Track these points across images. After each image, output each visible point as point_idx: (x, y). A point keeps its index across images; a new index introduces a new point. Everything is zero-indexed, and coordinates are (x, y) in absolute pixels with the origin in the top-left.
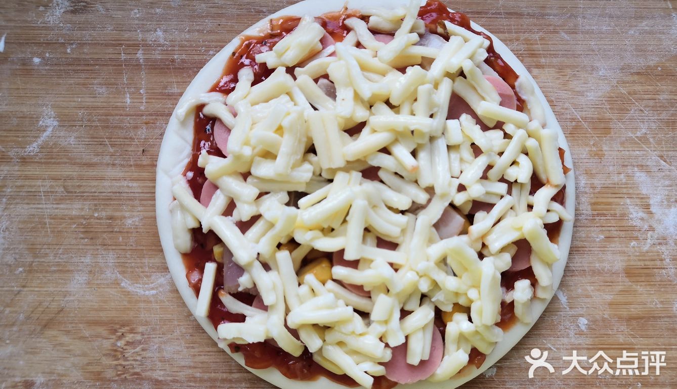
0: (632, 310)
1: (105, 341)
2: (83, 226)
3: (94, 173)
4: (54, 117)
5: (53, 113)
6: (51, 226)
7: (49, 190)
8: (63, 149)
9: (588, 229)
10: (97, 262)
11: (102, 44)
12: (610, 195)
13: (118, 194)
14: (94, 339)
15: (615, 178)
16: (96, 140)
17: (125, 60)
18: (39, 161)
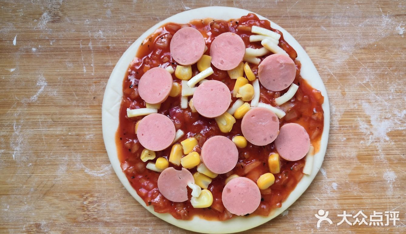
0: (361, 178)
1: (77, 201)
2: (63, 140)
3: (68, 111)
4: (45, 81)
5: (44, 78)
6: (46, 140)
7: (44, 121)
8: (51, 98)
9: (337, 135)
10: (71, 159)
11: (69, 39)
12: (349, 116)
13: (81, 122)
14: (72, 200)
15: (352, 107)
16: (68, 92)
17: (82, 48)
18: (37, 105)
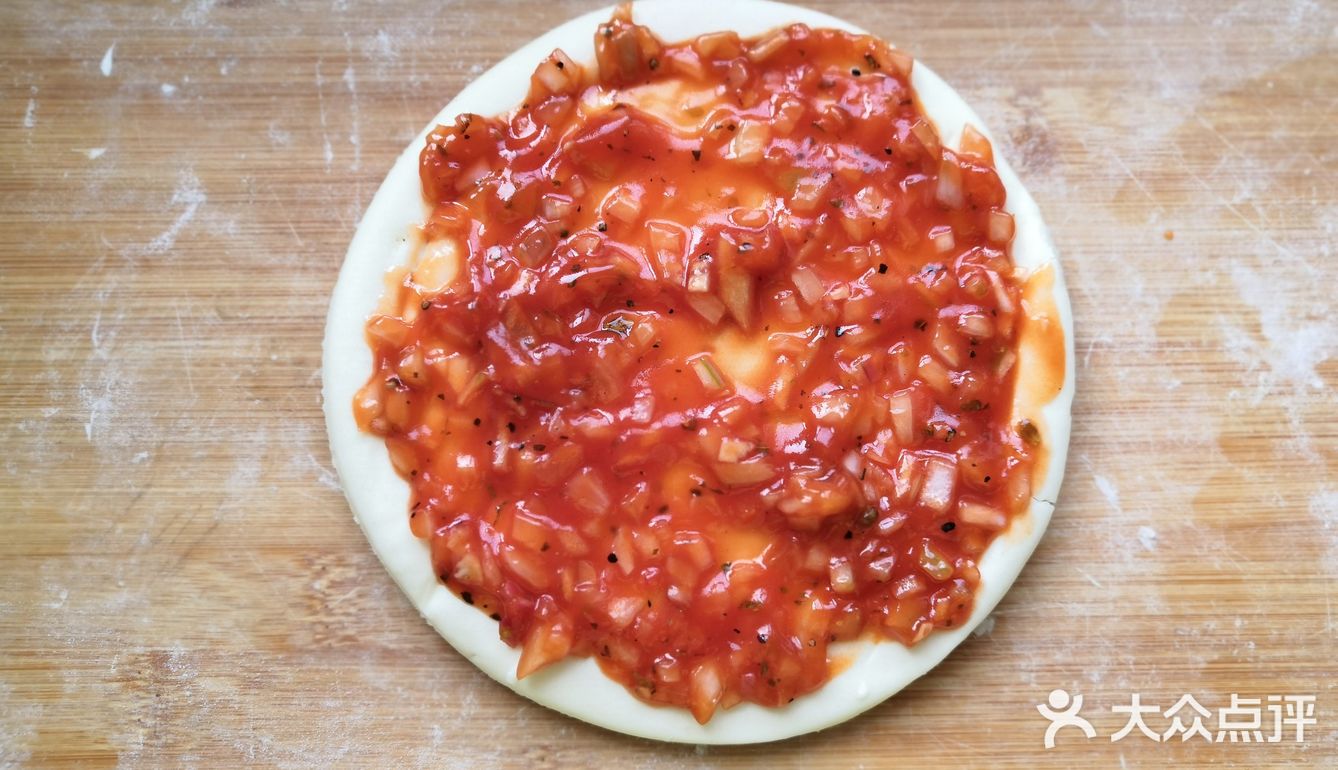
0: (1236, 511)
1: (292, 580)
2: (251, 378)
3: (270, 284)
4: (199, 188)
5: (197, 180)
6: (195, 378)
7: (191, 315)
8: (216, 243)
9: (1152, 369)
10: (276, 441)
11: (282, 59)
12: (1189, 309)
13: (312, 321)
14: (274, 577)
15: (1199, 279)
16: (273, 225)
17: (324, 86)
18: (173, 263)
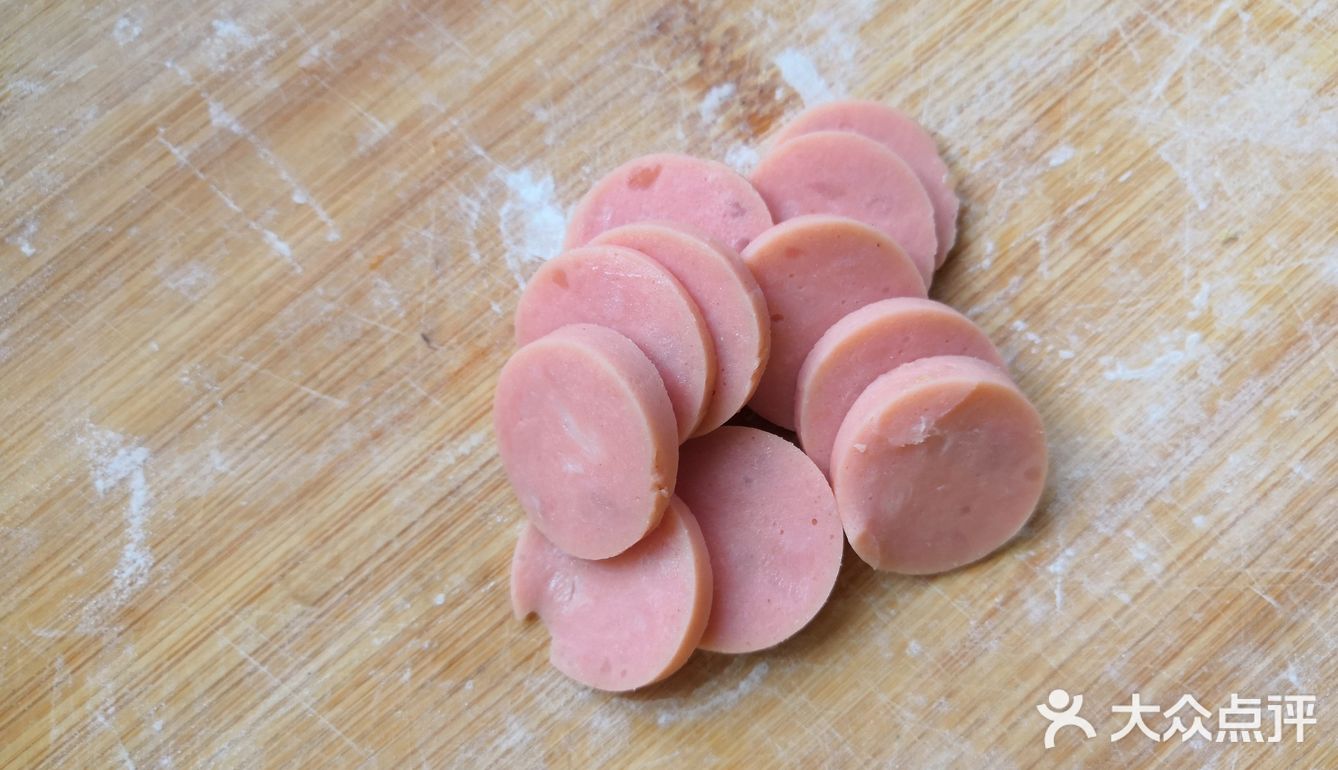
2: (430, 658)
3: (346, 497)
4: (125, 443)
5: (111, 434)
6: (347, 726)
7: (264, 637)
8: (215, 502)
11: (101, 167)
13: (453, 500)
16: (280, 410)
17: (193, 158)
18: (173, 586)
